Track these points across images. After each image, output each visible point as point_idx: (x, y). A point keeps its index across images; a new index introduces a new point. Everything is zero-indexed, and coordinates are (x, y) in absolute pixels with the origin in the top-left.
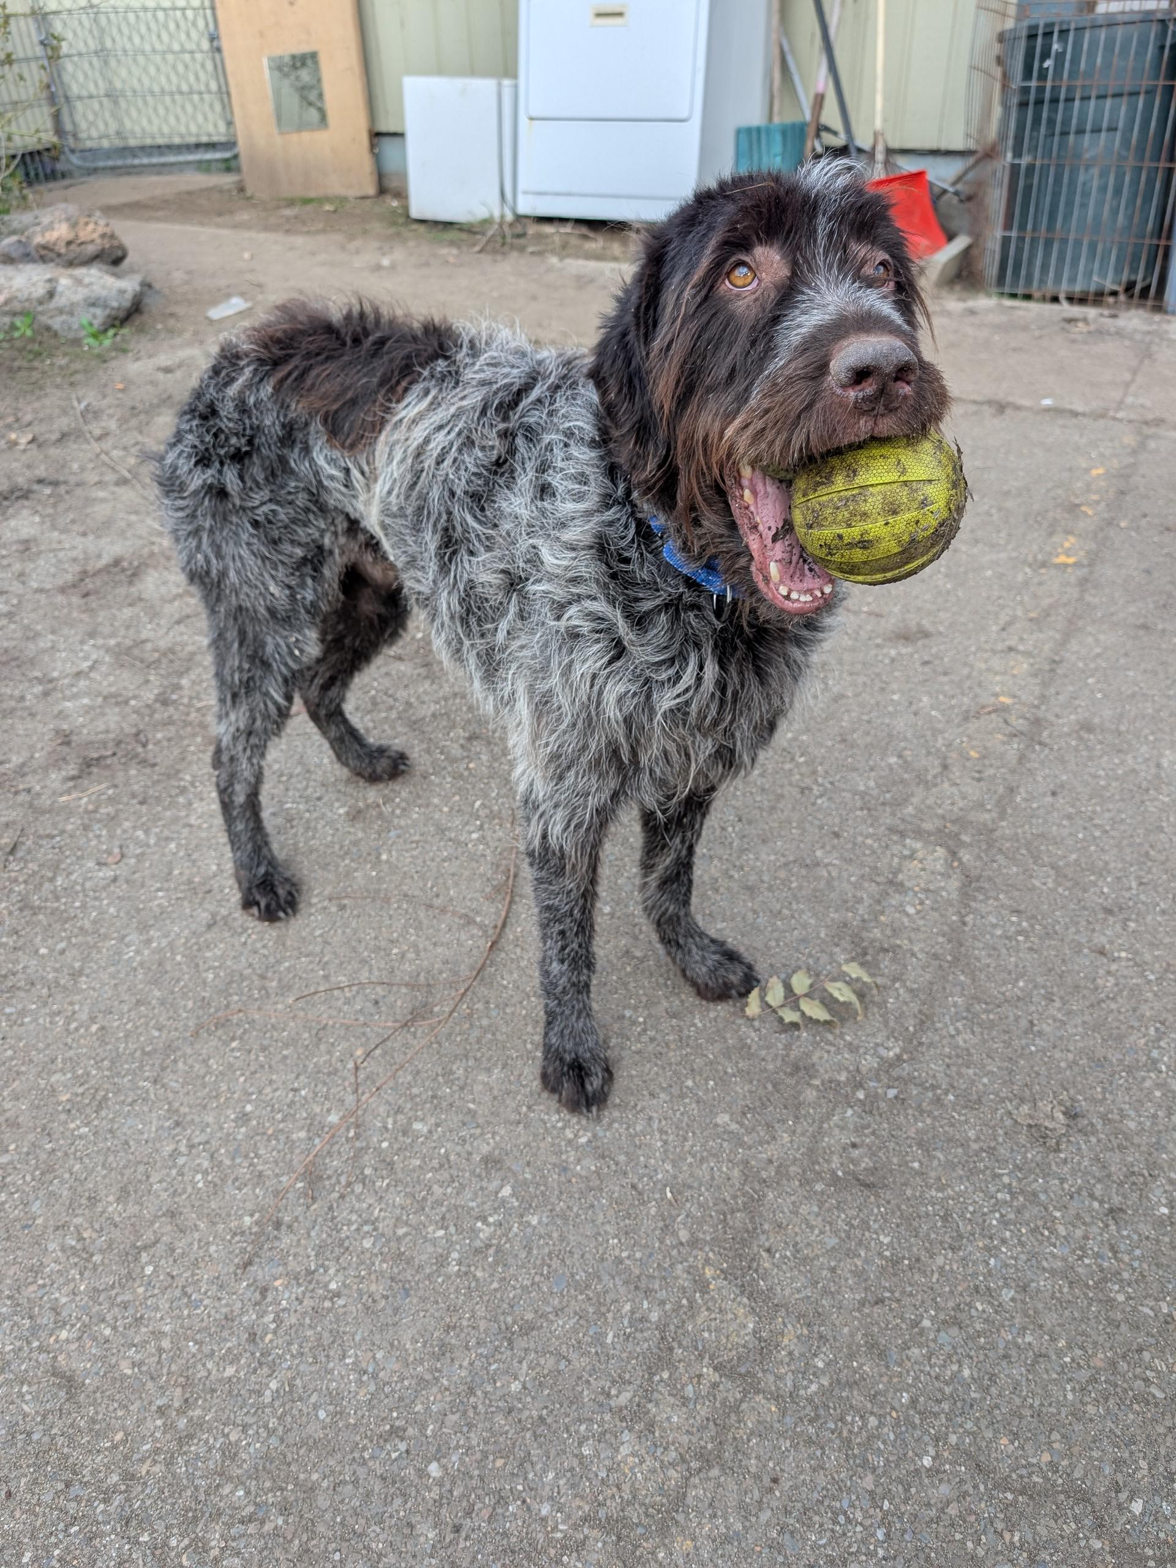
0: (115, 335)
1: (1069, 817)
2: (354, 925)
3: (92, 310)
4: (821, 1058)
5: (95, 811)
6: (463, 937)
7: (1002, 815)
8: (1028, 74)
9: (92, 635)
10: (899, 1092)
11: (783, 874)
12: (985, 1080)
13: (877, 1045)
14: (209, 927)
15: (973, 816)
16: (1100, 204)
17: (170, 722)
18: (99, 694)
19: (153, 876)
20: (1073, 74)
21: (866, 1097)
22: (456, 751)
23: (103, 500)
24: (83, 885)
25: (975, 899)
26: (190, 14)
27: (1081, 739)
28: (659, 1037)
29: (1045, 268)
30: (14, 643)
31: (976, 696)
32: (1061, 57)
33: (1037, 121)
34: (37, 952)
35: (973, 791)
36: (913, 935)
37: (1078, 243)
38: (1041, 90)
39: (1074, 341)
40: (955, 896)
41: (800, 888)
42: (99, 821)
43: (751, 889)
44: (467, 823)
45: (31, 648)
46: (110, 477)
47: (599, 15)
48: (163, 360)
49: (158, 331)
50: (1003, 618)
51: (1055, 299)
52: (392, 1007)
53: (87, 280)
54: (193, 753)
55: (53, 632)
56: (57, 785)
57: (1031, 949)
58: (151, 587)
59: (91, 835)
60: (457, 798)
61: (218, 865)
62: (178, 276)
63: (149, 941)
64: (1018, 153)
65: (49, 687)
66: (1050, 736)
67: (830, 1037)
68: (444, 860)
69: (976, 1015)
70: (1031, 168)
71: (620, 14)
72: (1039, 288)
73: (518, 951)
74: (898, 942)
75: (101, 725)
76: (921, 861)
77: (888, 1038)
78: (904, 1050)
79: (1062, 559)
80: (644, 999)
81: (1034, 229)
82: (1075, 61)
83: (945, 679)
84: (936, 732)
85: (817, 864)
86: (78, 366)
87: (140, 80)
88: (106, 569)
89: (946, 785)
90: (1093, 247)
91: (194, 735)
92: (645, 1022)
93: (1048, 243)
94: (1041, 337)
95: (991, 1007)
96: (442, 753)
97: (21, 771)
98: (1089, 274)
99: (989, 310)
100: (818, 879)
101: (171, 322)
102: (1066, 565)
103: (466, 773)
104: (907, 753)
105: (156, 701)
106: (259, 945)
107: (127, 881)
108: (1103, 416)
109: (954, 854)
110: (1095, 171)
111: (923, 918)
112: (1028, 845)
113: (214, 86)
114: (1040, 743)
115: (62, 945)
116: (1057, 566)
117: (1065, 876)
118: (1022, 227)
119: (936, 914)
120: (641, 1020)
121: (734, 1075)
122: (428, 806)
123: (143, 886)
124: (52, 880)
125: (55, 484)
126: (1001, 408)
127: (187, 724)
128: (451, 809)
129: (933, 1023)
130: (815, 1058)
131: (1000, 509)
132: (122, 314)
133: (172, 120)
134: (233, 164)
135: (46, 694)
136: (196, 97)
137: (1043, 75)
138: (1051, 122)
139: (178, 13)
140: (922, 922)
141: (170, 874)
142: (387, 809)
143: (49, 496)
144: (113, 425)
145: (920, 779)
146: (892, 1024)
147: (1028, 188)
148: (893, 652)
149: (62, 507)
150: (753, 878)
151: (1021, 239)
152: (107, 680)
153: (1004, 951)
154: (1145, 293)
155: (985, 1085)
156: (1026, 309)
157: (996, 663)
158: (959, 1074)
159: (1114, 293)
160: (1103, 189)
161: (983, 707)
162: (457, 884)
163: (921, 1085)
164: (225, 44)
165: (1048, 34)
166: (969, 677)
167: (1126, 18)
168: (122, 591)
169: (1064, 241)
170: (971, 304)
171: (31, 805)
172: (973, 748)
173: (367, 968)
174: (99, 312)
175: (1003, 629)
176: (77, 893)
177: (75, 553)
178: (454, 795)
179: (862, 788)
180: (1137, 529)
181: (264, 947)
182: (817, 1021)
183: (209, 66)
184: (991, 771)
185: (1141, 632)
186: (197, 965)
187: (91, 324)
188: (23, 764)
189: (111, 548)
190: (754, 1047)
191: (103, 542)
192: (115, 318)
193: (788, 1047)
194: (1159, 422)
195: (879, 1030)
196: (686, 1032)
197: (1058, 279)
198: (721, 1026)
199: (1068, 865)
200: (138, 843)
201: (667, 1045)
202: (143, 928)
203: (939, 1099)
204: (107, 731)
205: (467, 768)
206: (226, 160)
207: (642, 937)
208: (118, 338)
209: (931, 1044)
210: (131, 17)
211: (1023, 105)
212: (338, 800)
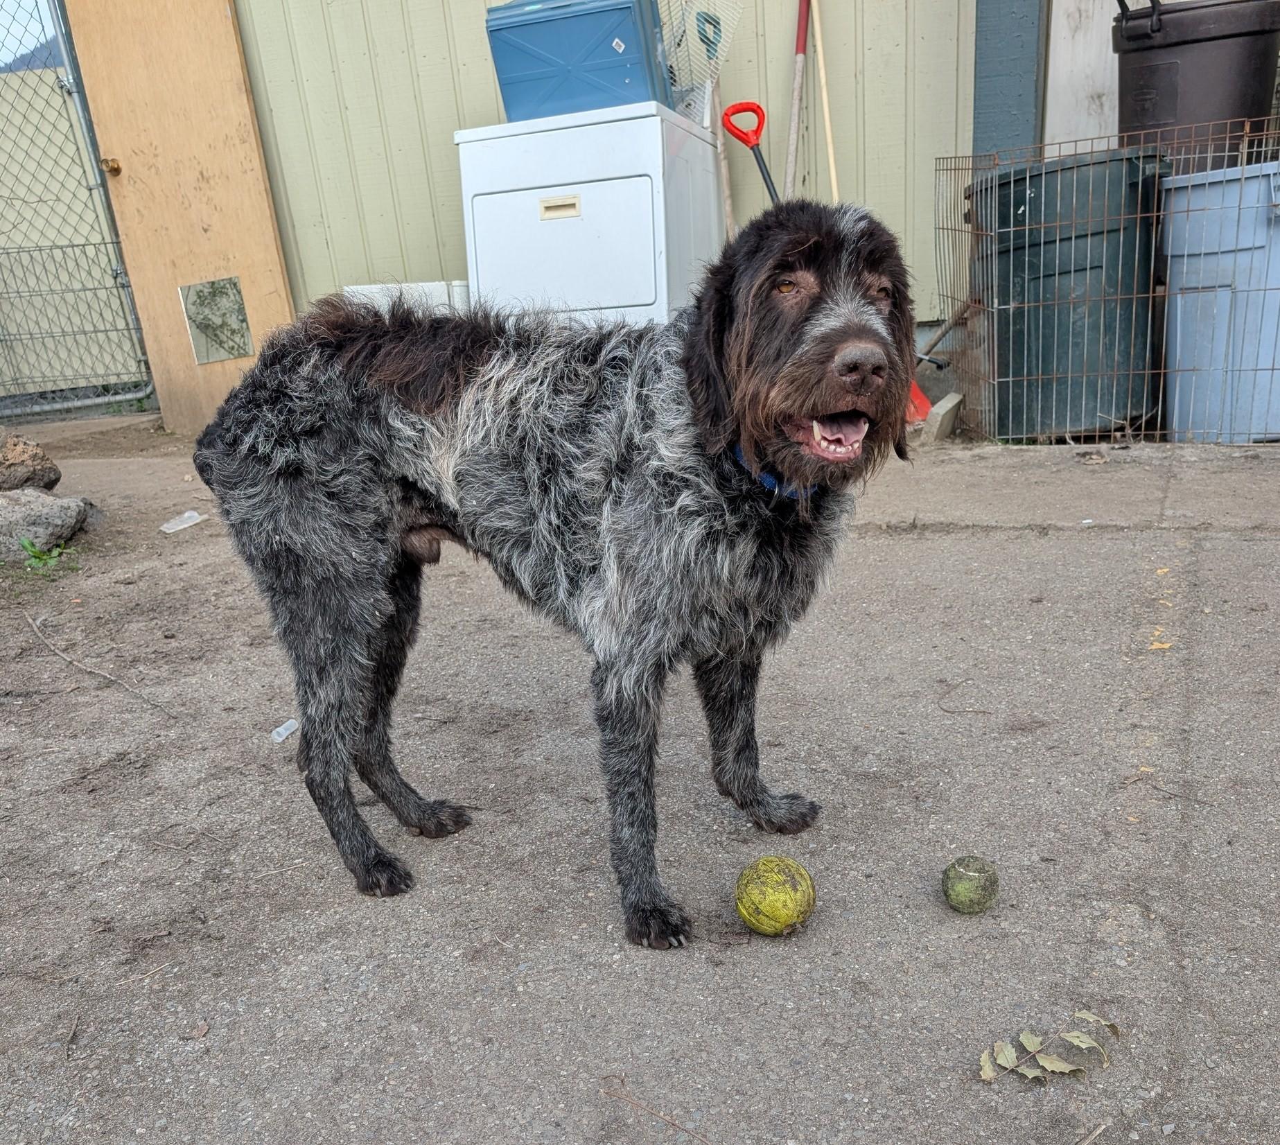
0: (60, 554)
1: (1254, 861)
2: (507, 1054)
3: (33, 529)
4: (1078, 1108)
5: (164, 989)
6: (636, 1051)
7: (1184, 868)
8: (1004, 221)
9: (111, 826)
10: (1177, 1127)
11: (972, 948)
12: (1263, 1104)
13: (1134, 1087)
14: (336, 1081)
15: (1153, 873)
16: (1094, 342)
17: (227, 896)
18: (135, 880)
19: (253, 1042)
20: (1051, 215)
21: (1141, 1137)
22: (568, 883)
23: (87, 704)
24: (170, 1061)
25: (1185, 944)
26: (90, 251)
27: (1238, 793)
28: (891, 1113)
29: (1046, 411)
30: (18, 845)
31: (1115, 770)
32: (1035, 201)
33: (1019, 267)
34: (133, 1132)
35: (1145, 852)
36: (1133, 984)
37: (1077, 383)
38: (1019, 235)
39: (1094, 472)
40: (1163, 943)
41: (995, 958)
42: (171, 999)
43: (942, 967)
44: (604, 947)
45: (41, 847)
46: (88, 682)
47: (548, 208)
48: (120, 574)
49: (108, 549)
50: (1117, 703)
51: (1061, 441)
52: (577, 1125)
53: (23, 499)
54: (264, 922)
55: (63, 829)
56: (109, 971)
57: (1262, 981)
58: (168, 776)
59: (165, 1013)
60: (585, 925)
61: (328, 1021)
62: (115, 502)
63: (267, 1104)
64: (1004, 300)
65: (73, 880)
66: (1205, 794)
67: (1082, 1088)
68: (590, 983)
69: (1228, 1047)
70: (1019, 313)
71: (573, 206)
72: (1043, 432)
73: (704, 1055)
74: (1120, 993)
75: (145, 908)
76: (1115, 918)
77: (1144, 1080)
78: (1164, 1089)
79: (1157, 645)
80: (862, 1081)
81: (1029, 374)
82: (1050, 204)
83: (1078, 759)
84: (1085, 806)
85: (1006, 935)
86: (22, 587)
87: (37, 323)
88: (110, 764)
89: (1115, 850)
90: (1092, 386)
91: (261, 905)
92: (870, 1102)
93: (1047, 385)
94: (1058, 471)
95: (1242, 1037)
96: (553, 887)
97: (62, 962)
98: (1092, 413)
99: (998, 455)
100: (1012, 948)
101: (121, 539)
102: (1163, 651)
103: (587, 902)
104: (1062, 827)
105: (206, 878)
106: (402, 1089)
107: (224, 1051)
108: (1149, 528)
109: (1147, 909)
110: (1084, 309)
111: (1138, 968)
112: (1221, 890)
113: (121, 324)
114: (1198, 802)
115: (163, 1121)
116: (1154, 652)
117: (1272, 912)
118: (1018, 372)
119: (1151, 964)
120: (866, 1100)
121: (988, 1137)
122: (554, 937)
123: (243, 1052)
124: (130, 1061)
125: (27, 695)
126: (1043, 531)
127: (247, 896)
128: (582, 937)
129: (1186, 1060)
130: (1072, 1108)
131: (1077, 612)
132: (67, 533)
133: (76, 363)
134: (146, 404)
135: (71, 888)
136: (101, 336)
137: (1020, 221)
138: (1034, 267)
139: (77, 251)
140: (1139, 972)
141: (273, 1036)
142: (508, 945)
143: (21, 707)
144: (79, 636)
145: (1085, 846)
146: (1142, 1067)
147: (1019, 334)
148: (1014, 743)
149: (39, 715)
150: (941, 957)
151: (1018, 384)
152: (139, 865)
153: (1234, 985)
154: (1151, 424)
155: (1264, 1108)
156: (1036, 451)
157: (1124, 739)
158: (1232, 1102)
159: (1121, 429)
160: (1094, 327)
161: (1126, 778)
162: (612, 1003)
163: (1197, 1117)
164: (133, 279)
165: (1020, 181)
166: (1101, 754)
167: (1096, 159)
168: (136, 782)
169: (1062, 382)
170: (977, 451)
171: (83, 994)
172: (1129, 814)
173: (535, 1093)
174: (41, 530)
175: (1121, 710)
176: (165, 1070)
177: (67, 755)
178: (580, 922)
179: (1027, 863)
180: (1222, 613)
181: (409, 1089)
182: (1062, 1073)
183: (115, 304)
184: (1158, 832)
185: (1262, 698)
186: (333, 1119)
187: (33, 545)
188: (62, 957)
189: (108, 747)
190: (1001, 1110)
191: (99, 741)
192: (60, 537)
193: (1038, 1102)
194: (1207, 526)
195: (1131, 1074)
196: (920, 1105)
197: (1061, 421)
198: (958, 1094)
199: (1269, 902)
200: (224, 1013)
201: (904, 1120)
202: (258, 1091)
203: (1220, 1129)
204: (155, 914)
205: (586, 897)
206: (139, 400)
207: (838, 1025)
208: (63, 558)
209: (1191, 1081)
210: (25, 258)
211: (1003, 253)
212: (449, 944)
